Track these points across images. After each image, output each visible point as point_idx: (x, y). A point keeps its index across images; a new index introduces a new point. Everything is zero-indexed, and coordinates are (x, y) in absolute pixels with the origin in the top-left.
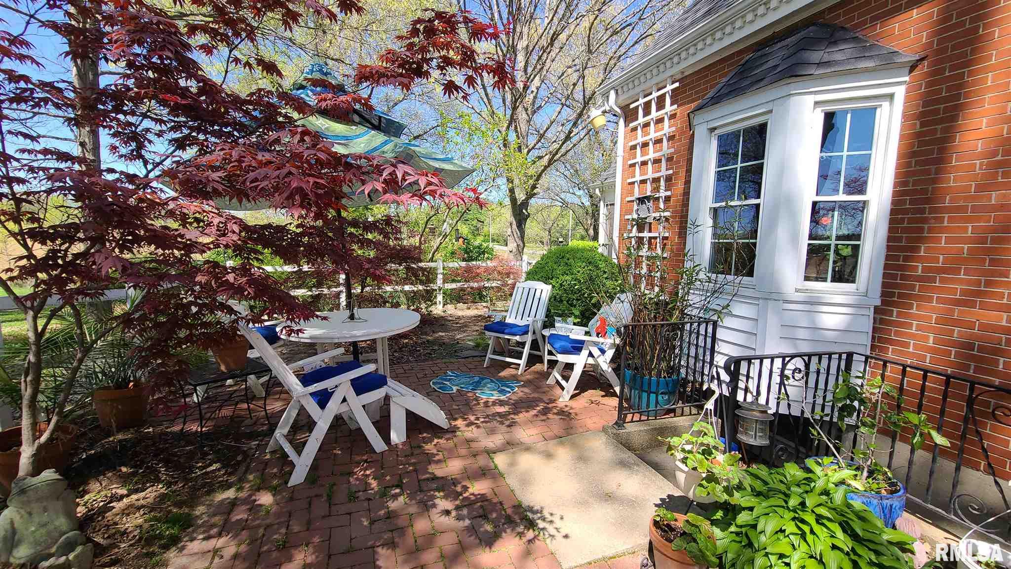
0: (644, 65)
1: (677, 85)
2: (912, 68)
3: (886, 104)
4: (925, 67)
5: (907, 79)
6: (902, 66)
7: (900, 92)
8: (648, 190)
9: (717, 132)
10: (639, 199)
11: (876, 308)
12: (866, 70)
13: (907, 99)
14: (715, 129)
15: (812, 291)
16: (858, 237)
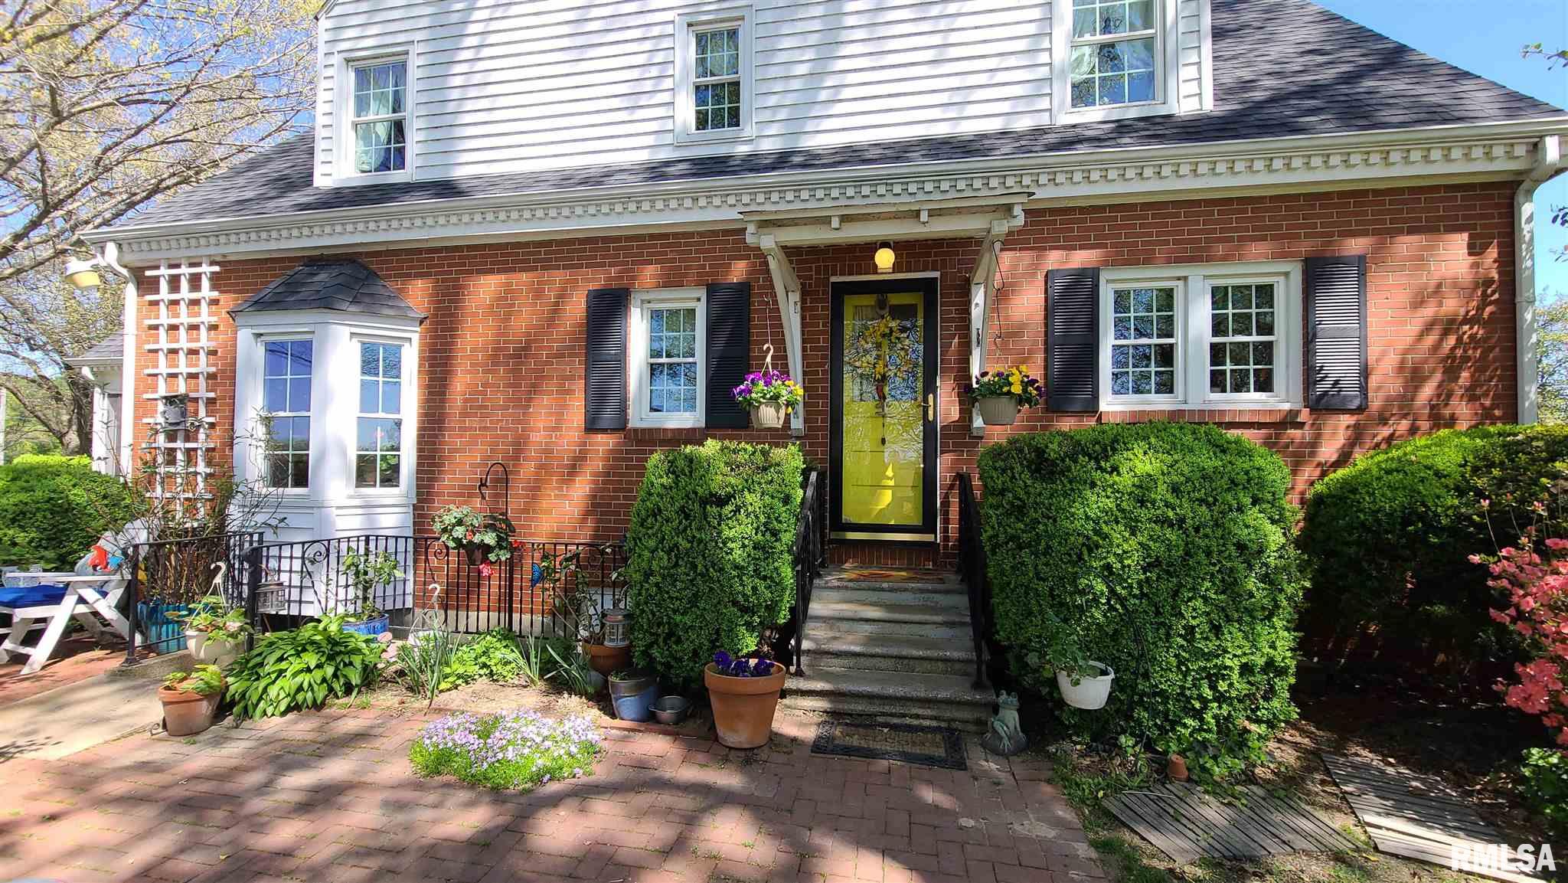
0: (164, 230)
1: (217, 269)
2: (421, 323)
3: (407, 345)
4: (427, 323)
5: (418, 329)
6: (413, 319)
7: (416, 338)
8: (182, 388)
9: (263, 338)
10: (166, 398)
11: (414, 505)
12: (388, 316)
13: (421, 345)
14: (262, 335)
15: (369, 496)
16: (398, 449)
